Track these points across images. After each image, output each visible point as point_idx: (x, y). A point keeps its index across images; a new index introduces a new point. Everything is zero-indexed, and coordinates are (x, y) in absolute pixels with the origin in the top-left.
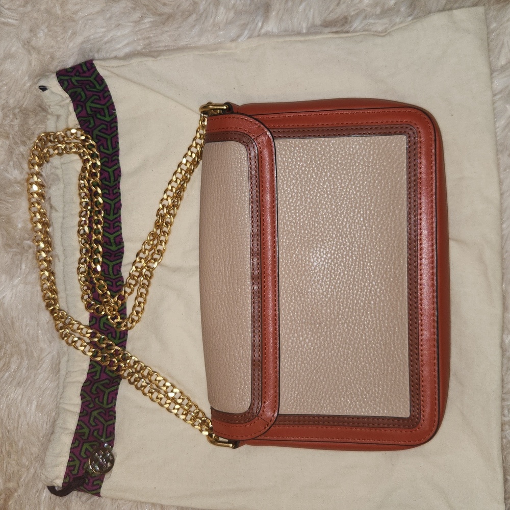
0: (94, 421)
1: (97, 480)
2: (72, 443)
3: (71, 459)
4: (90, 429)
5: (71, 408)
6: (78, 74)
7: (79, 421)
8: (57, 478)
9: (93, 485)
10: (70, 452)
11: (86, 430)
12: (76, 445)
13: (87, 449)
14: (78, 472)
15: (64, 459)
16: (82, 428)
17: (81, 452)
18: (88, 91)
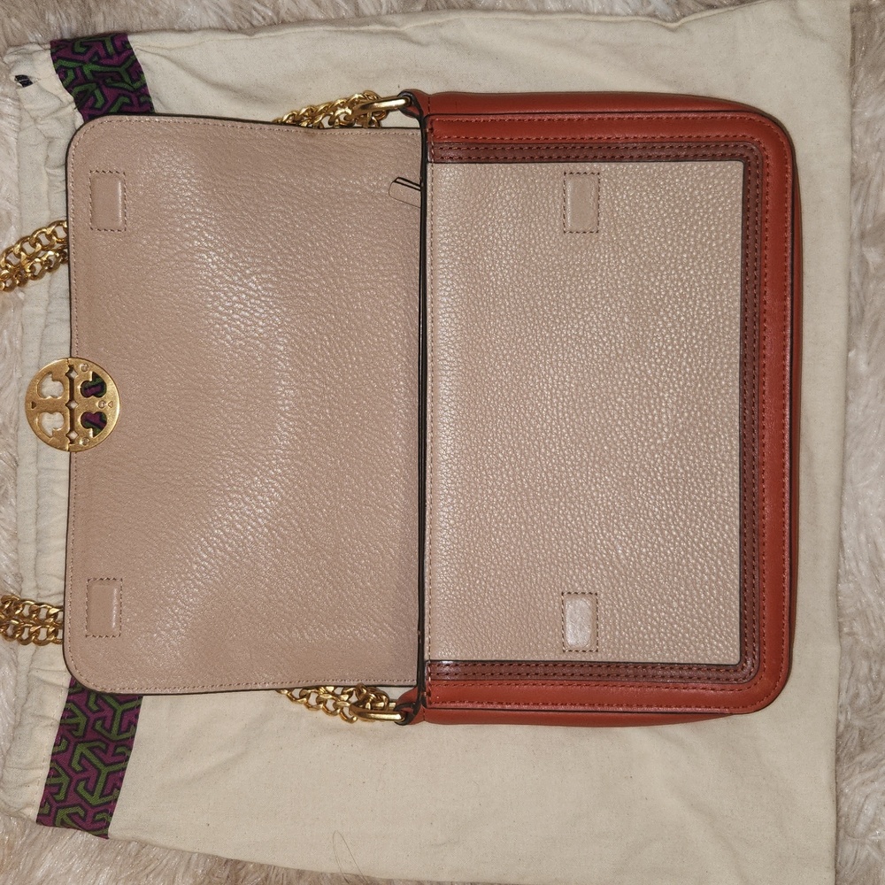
0: (96, 703)
1: (102, 812)
2: (55, 745)
3: (53, 773)
4: (87, 716)
5: (53, 679)
6: (96, 59)
7: (68, 701)
8: (28, 805)
9: (94, 822)
10: (51, 761)
11: (81, 720)
12: (62, 747)
13: (82, 755)
14: (66, 797)
15: (41, 773)
16: (74, 716)
17: (71, 760)
18: (107, 86)
